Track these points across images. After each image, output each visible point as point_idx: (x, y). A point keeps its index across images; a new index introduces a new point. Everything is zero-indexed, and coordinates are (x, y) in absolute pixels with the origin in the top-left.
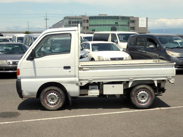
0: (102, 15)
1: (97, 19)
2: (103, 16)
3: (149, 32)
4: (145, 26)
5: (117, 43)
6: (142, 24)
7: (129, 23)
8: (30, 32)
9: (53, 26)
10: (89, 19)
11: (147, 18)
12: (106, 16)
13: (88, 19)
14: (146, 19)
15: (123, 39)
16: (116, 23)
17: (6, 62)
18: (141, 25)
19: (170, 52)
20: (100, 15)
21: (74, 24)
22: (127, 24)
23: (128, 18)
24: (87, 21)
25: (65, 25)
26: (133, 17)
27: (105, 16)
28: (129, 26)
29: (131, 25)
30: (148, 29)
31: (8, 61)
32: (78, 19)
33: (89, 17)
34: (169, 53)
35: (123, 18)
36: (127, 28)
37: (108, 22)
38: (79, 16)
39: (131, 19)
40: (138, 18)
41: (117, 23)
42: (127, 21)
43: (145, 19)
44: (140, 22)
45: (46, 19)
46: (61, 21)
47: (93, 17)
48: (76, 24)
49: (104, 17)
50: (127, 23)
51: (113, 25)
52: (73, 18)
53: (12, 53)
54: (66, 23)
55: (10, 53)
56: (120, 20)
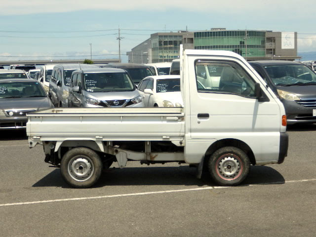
0: (217, 29)
1: (203, 36)
2: (219, 30)
3: (300, 58)
4: (293, 47)
5: (205, 77)
6: (287, 43)
7: (263, 42)
8: (93, 61)
9: (132, 50)
10: (195, 37)
11: (296, 34)
12: (224, 30)
13: (193, 37)
14: (294, 34)
15: (215, 71)
16: (241, 42)
17: (4, 111)
18: (284, 46)
19: (283, 92)
20: (213, 29)
21: (169, 46)
22: (260, 44)
23: (262, 34)
24: (192, 39)
25: (152, 47)
26: (271, 31)
27: (222, 30)
28: (264, 47)
29: (268, 45)
30: (298, 52)
31: (6, 110)
32: (176, 36)
33: (195, 33)
34: (281, 93)
35: (252, 34)
36: (260, 50)
37: (226, 41)
38: (177, 32)
39: (267, 35)
40: (280, 33)
41: (243, 42)
42: (261, 39)
43: (293, 36)
44: (283, 40)
45: (119, 39)
46: (146, 41)
47: (203, 33)
48: (171, 46)
49: (220, 32)
50: (260, 42)
51: (236, 46)
52: (166, 36)
53: (17, 97)
54: (155, 44)
55: (13, 97)
56: (246, 37)
